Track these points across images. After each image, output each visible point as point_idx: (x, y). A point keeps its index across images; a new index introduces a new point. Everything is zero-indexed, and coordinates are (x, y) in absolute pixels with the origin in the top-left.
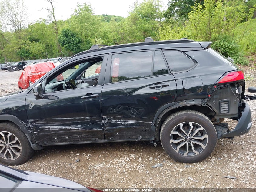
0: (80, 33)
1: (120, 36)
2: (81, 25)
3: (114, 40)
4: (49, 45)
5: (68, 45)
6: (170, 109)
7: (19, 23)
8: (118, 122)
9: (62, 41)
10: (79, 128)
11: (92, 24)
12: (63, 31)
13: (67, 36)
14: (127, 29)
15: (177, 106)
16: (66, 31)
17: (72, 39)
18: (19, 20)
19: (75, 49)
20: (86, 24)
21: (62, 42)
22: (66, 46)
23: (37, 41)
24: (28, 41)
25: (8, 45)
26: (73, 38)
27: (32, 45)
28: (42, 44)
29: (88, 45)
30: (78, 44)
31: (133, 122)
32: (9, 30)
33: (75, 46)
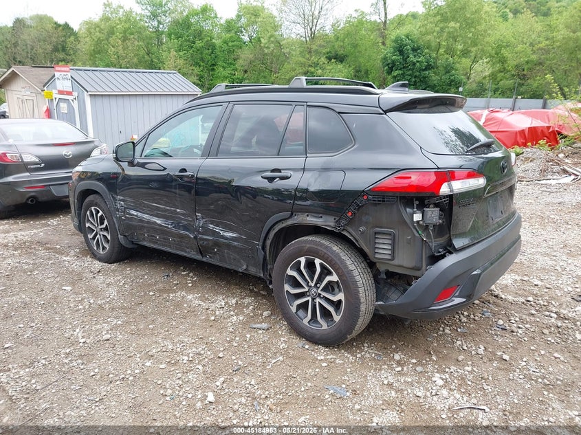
0: (433, 44)
1: (534, 57)
2: (442, 25)
3: (517, 67)
4: (363, 69)
5: (401, 72)
6: (284, 225)
7: (315, 21)
8: (217, 229)
9: (389, 61)
10: (168, 224)
11: (469, 24)
12: (396, 41)
13: (401, 52)
14: (560, 37)
15: (295, 222)
16: (402, 40)
17: (412, 58)
18: (316, 13)
19: (415, 81)
20: (452, 24)
21: (388, 65)
22: (395, 74)
23: (340, 59)
24: (323, 60)
25: (286, 66)
26: (415, 56)
27: (329, 67)
28: (350, 66)
29: (447, 74)
30: (424, 72)
31: (235, 235)
32: (293, 36)
33: (415, 77)
